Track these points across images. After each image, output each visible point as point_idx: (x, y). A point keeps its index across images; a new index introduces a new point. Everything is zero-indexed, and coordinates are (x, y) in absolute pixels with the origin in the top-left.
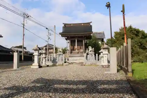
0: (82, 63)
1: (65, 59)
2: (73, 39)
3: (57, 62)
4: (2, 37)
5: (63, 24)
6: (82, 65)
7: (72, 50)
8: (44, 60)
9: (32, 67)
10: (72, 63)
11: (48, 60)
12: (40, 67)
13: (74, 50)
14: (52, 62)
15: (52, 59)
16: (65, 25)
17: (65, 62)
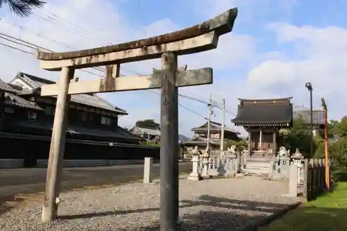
0: (266, 175)
1: (240, 166)
2: (256, 130)
3: (225, 172)
4: (127, 114)
5: (239, 99)
6: (265, 179)
7: (254, 149)
8: (205, 167)
9: (189, 178)
10: (250, 175)
11: (212, 168)
12: (201, 178)
13: (257, 150)
14: (218, 171)
15: (218, 166)
16: (243, 102)
17: (239, 172)
